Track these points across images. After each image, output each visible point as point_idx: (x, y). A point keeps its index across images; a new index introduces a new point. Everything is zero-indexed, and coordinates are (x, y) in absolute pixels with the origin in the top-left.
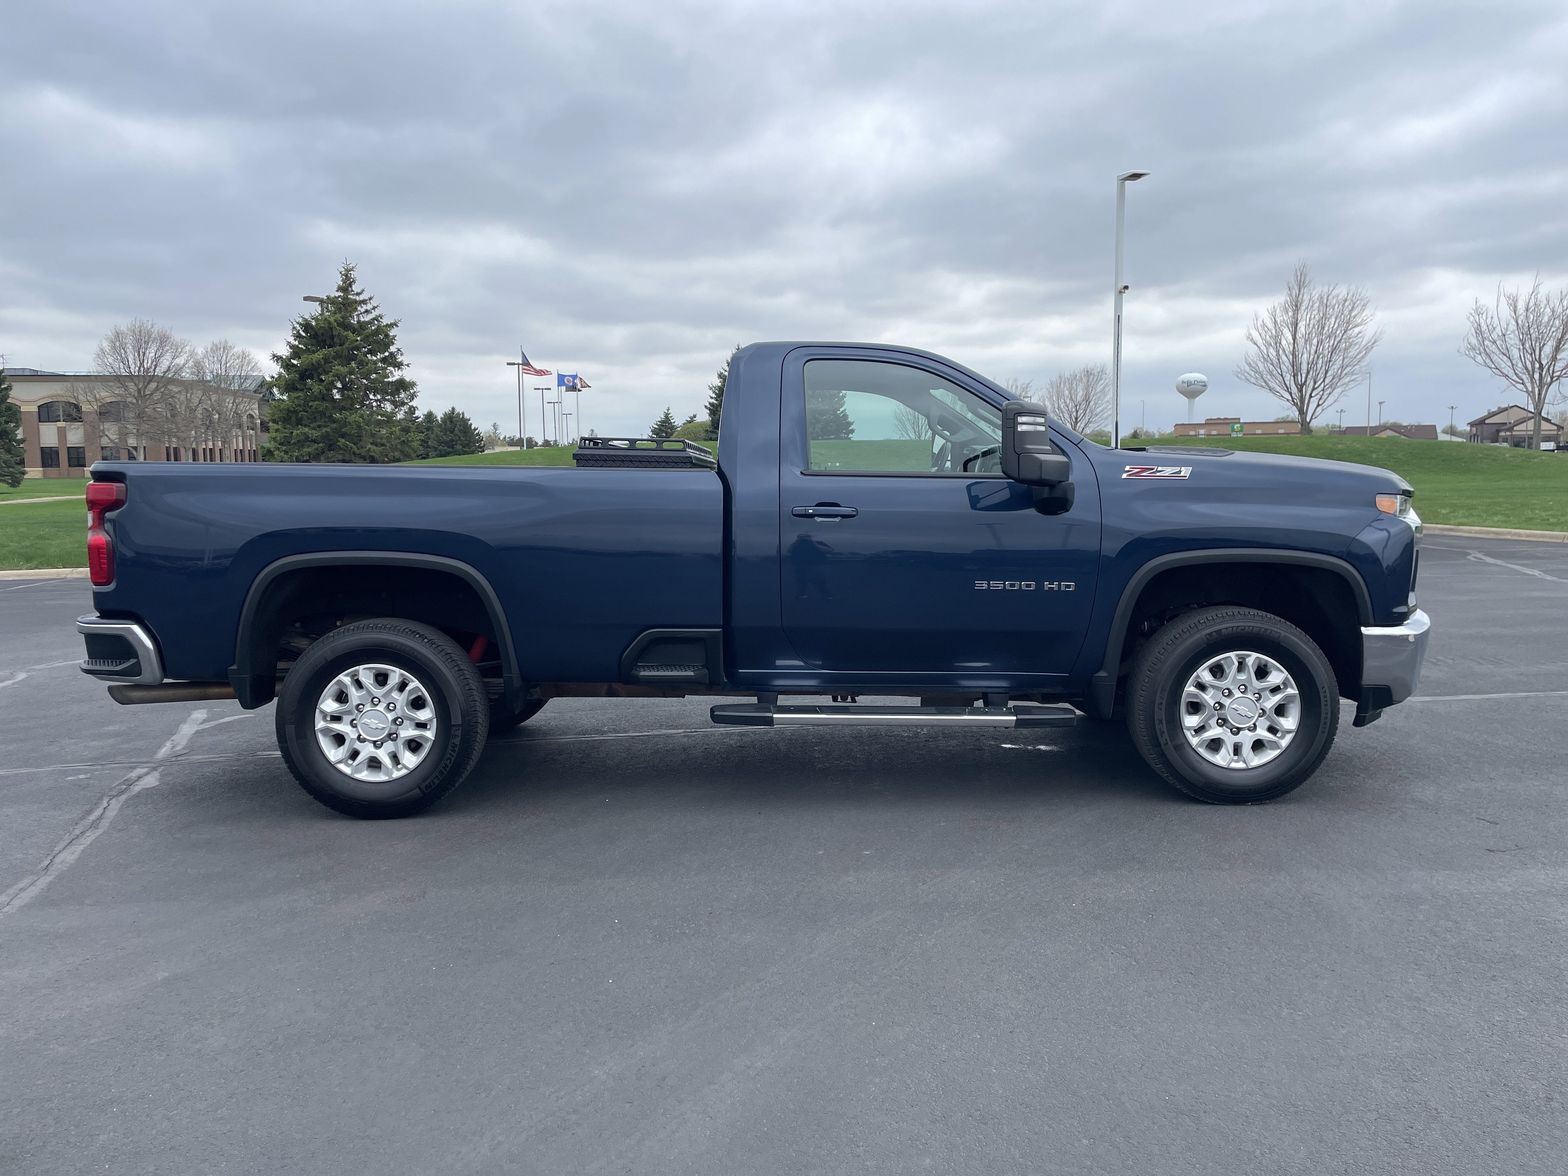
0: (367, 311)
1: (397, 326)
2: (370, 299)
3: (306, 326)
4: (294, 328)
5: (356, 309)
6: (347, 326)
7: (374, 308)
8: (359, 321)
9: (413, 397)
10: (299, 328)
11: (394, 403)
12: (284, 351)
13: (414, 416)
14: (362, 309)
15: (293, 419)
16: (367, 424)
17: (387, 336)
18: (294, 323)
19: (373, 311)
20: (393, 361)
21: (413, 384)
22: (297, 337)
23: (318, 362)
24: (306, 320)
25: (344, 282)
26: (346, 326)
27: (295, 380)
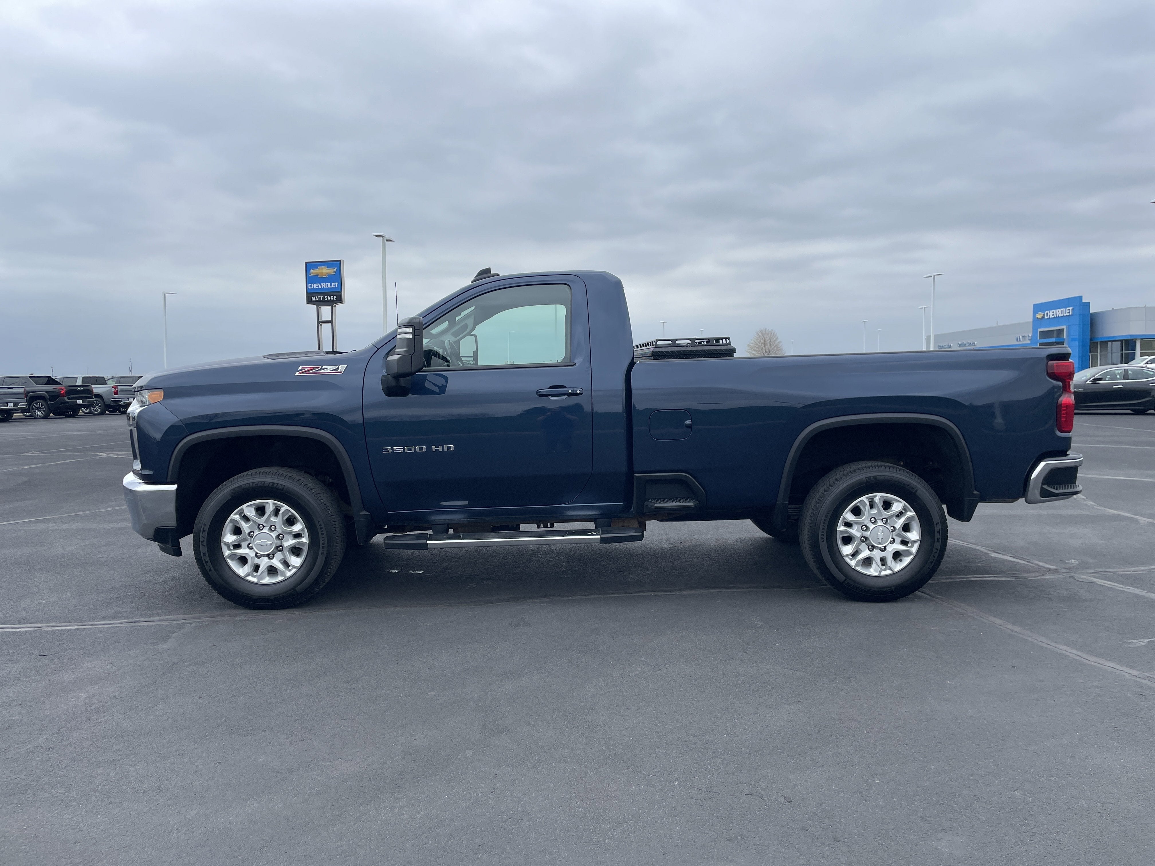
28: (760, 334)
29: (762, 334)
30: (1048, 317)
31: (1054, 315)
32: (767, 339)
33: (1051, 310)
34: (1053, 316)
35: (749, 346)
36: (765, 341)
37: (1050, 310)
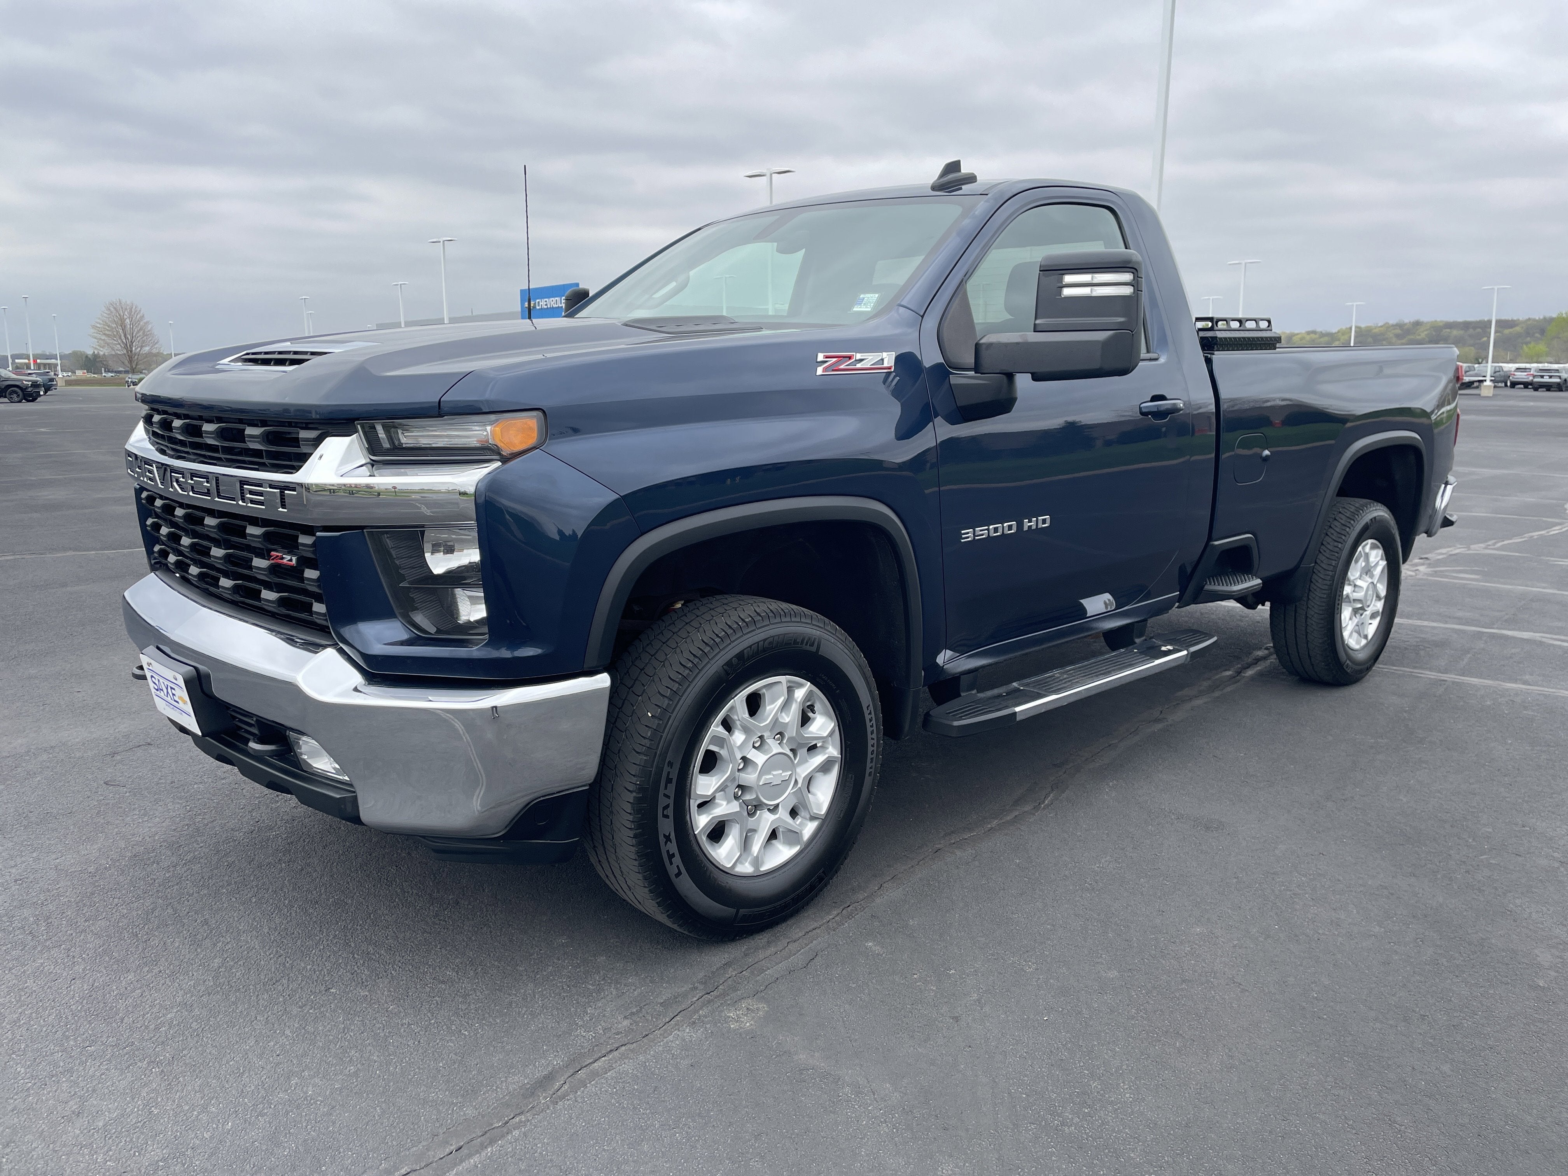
28: (112, 309)
29: (115, 308)
30: (540, 307)
31: (546, 305)
32: (125, 317)
33: (544, 298)
34: (546, 307)
35: (94, 327)
36: (122, 321)
37: (542, 298)
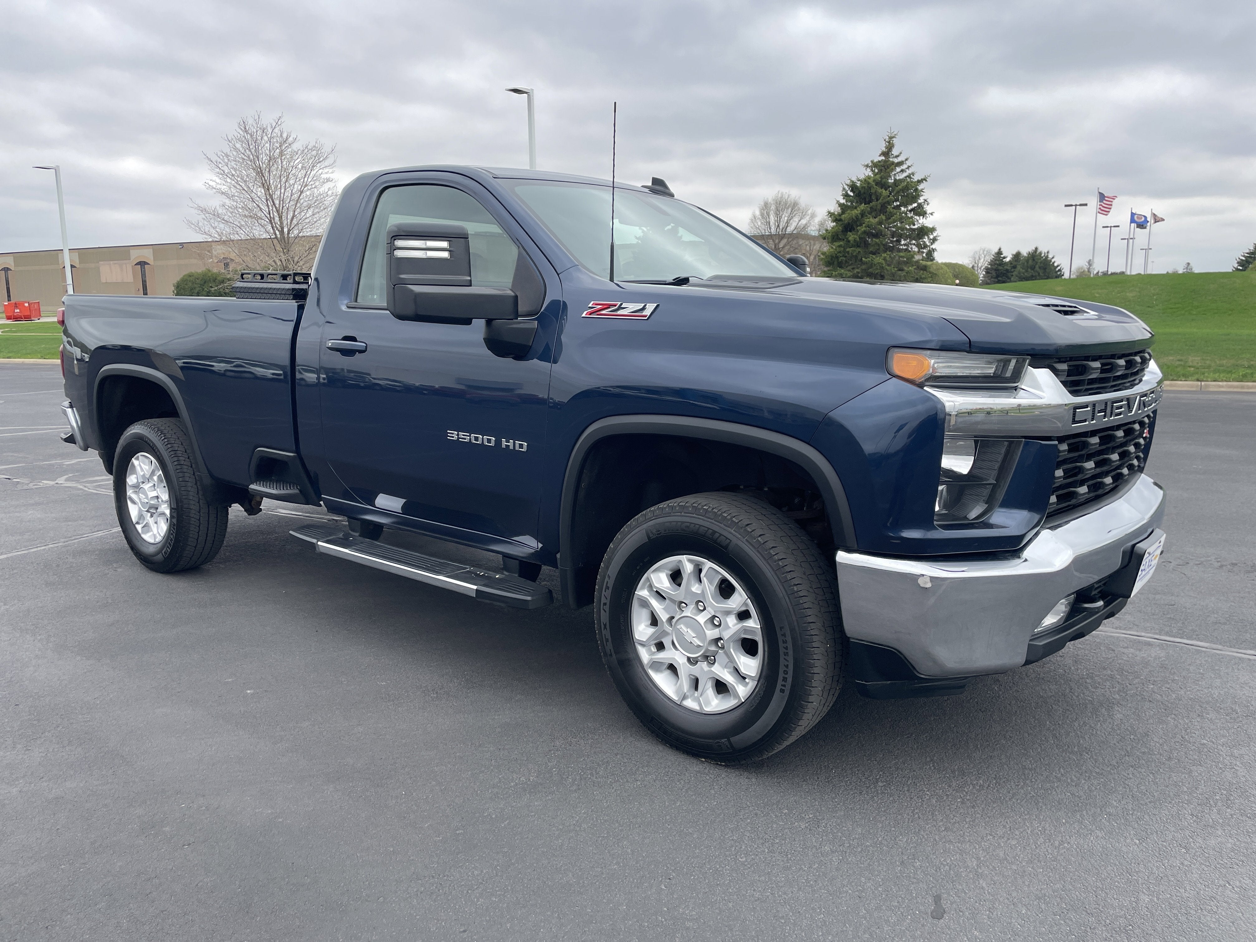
0: (902, 171)
1: (926, 181)
2: (906, 160)
3: (853, 187)
4: (844, 189)
5: (892, 170)
6: (885, 186)
7: (908, 167)
8: (895, 180)
9: (934, 240)
10: (847, 189)
11: (918, 245)
12: (835, 209)
13: (1002, 256)
14: (898, 169)
15: (836, 263)
16: (889, 265)
17: (916, 190)
18: (844, 185)
19: (907, 170)
20: (920, 211)
21: (933, 230)
22: (846, 196)
23: (857, 217)
24: (853, 182)
25: (886, 148)
26: (883, 185)
27: (838, 232)
